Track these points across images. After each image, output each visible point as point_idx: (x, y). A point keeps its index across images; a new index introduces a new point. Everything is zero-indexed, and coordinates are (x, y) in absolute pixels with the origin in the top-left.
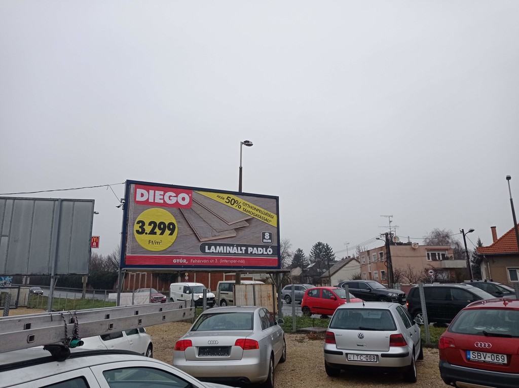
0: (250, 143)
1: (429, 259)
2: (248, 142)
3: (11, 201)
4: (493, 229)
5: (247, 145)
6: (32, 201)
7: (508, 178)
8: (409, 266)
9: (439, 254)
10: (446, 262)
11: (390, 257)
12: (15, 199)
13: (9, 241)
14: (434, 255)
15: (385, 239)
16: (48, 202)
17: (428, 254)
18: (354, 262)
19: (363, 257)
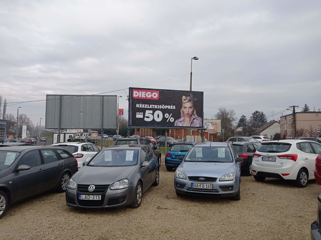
0: (197, 58)
2: (196, 57)
3: (83, 97)
5: (195, 59)
6: (91, 97)
8: (311, 126)
11: (295, 121)
12: (84, 96)
13: (83, 114)
15: (292, 110)
16: (97, 97)
18: (276, 123)
19: (282, 121)
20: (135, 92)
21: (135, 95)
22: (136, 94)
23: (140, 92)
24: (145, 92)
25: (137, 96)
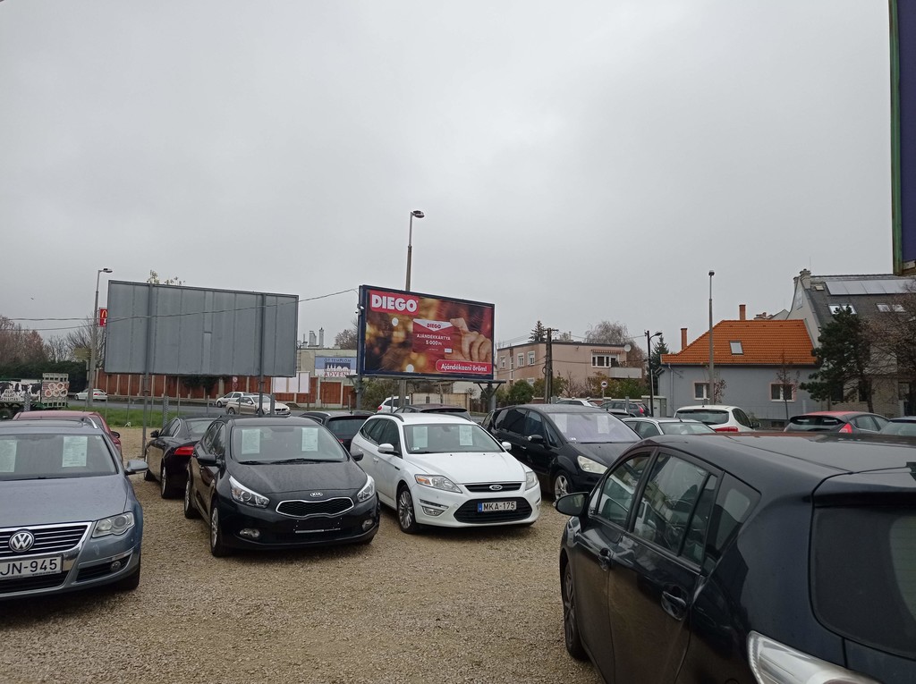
0: (420, 214)
1: (594, 364)
2: (419, 212)
4: (684, 331)
7: (711, 274)
9: (608, 358)
10: (616, 368)
11: (551, 361)
13: (212, 338)
14: (601, 359)
16: (249, 295)
17: (594, 358)
19: (502, 359)
20: (374, 297)
21: (374, 305)
22: (377, 301)
23: (384, 298)
24: (393, 299)
25: (378, 305)
